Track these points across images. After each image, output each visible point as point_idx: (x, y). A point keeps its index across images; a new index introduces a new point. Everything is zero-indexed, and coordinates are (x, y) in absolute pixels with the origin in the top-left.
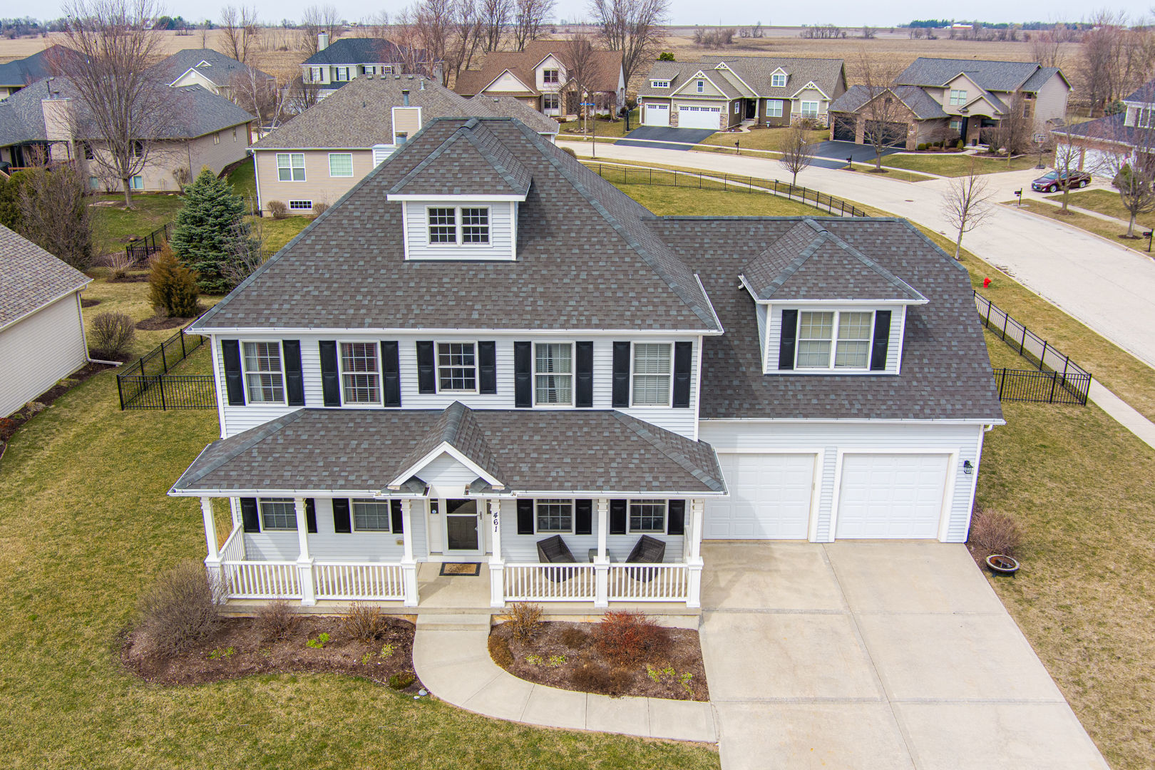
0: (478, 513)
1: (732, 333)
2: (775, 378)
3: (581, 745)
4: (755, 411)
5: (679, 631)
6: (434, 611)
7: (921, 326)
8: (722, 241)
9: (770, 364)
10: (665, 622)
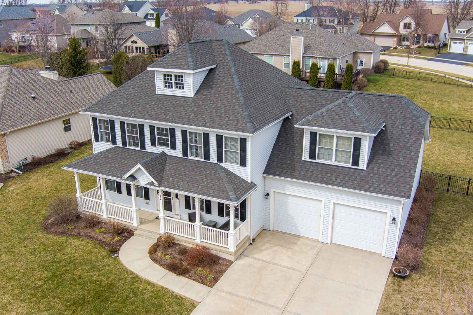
0: (171, 198)
1: (297, 140)
2: (306, 163)
3: (149, 287)
4: (291, 176)
5: (225, 260)
6: (142, 230)
7: (388, 149)
8: (311, 99)
9: (306, 156)
10: (221, 255)
